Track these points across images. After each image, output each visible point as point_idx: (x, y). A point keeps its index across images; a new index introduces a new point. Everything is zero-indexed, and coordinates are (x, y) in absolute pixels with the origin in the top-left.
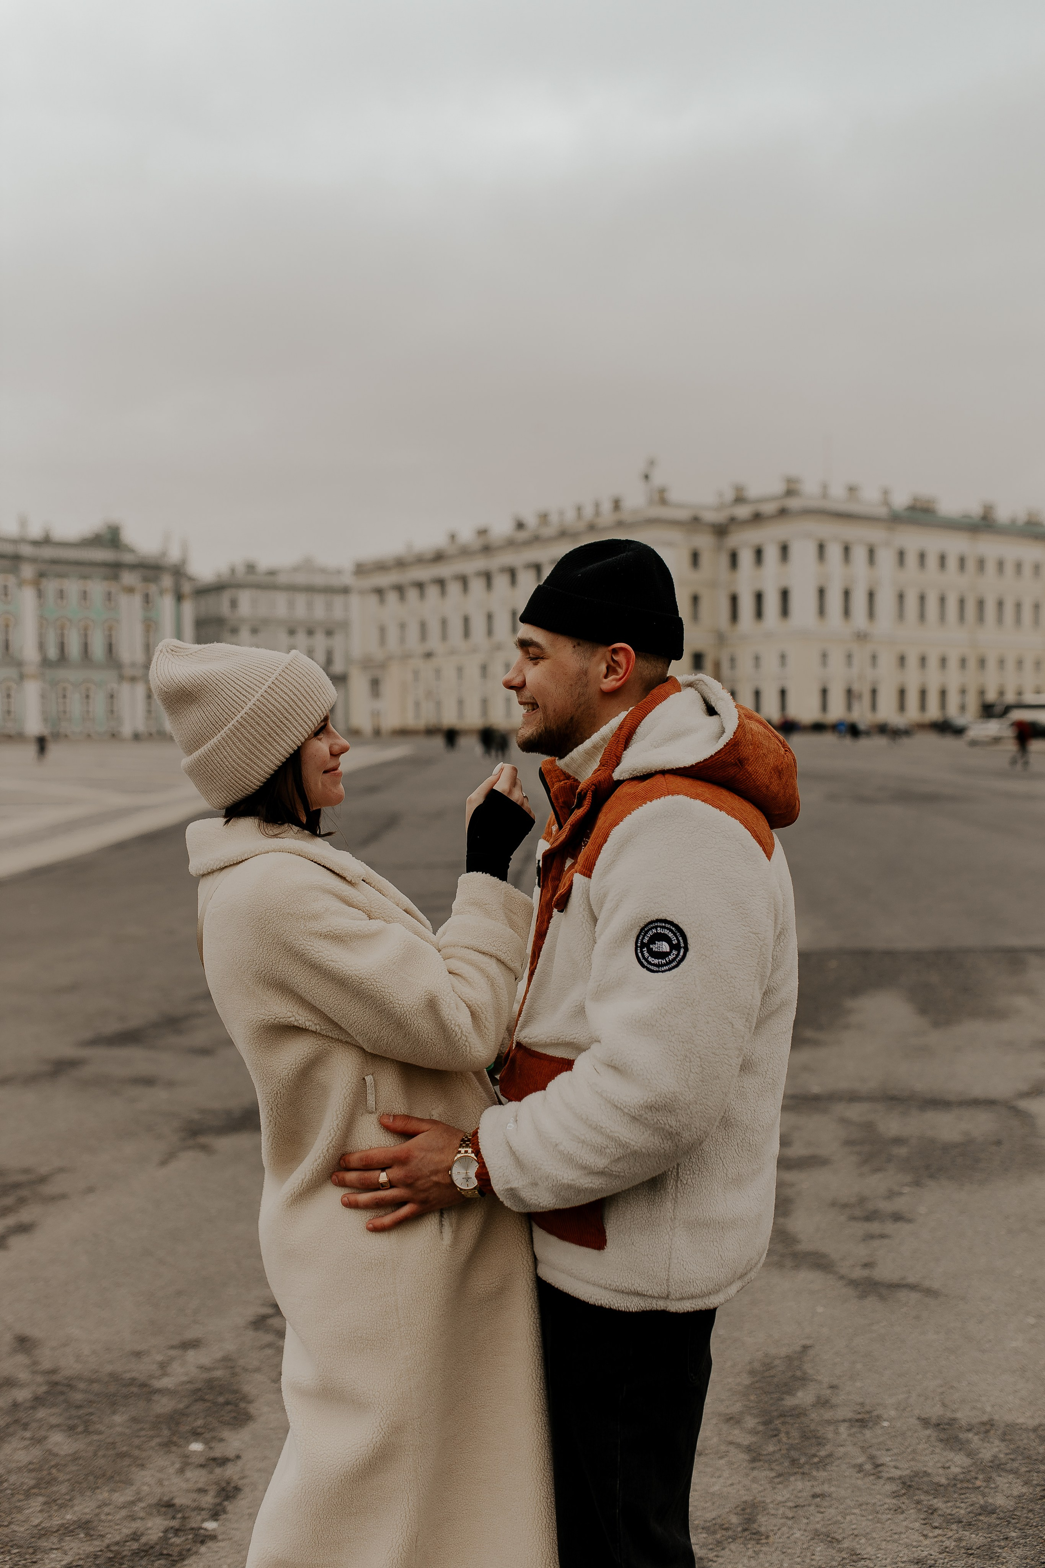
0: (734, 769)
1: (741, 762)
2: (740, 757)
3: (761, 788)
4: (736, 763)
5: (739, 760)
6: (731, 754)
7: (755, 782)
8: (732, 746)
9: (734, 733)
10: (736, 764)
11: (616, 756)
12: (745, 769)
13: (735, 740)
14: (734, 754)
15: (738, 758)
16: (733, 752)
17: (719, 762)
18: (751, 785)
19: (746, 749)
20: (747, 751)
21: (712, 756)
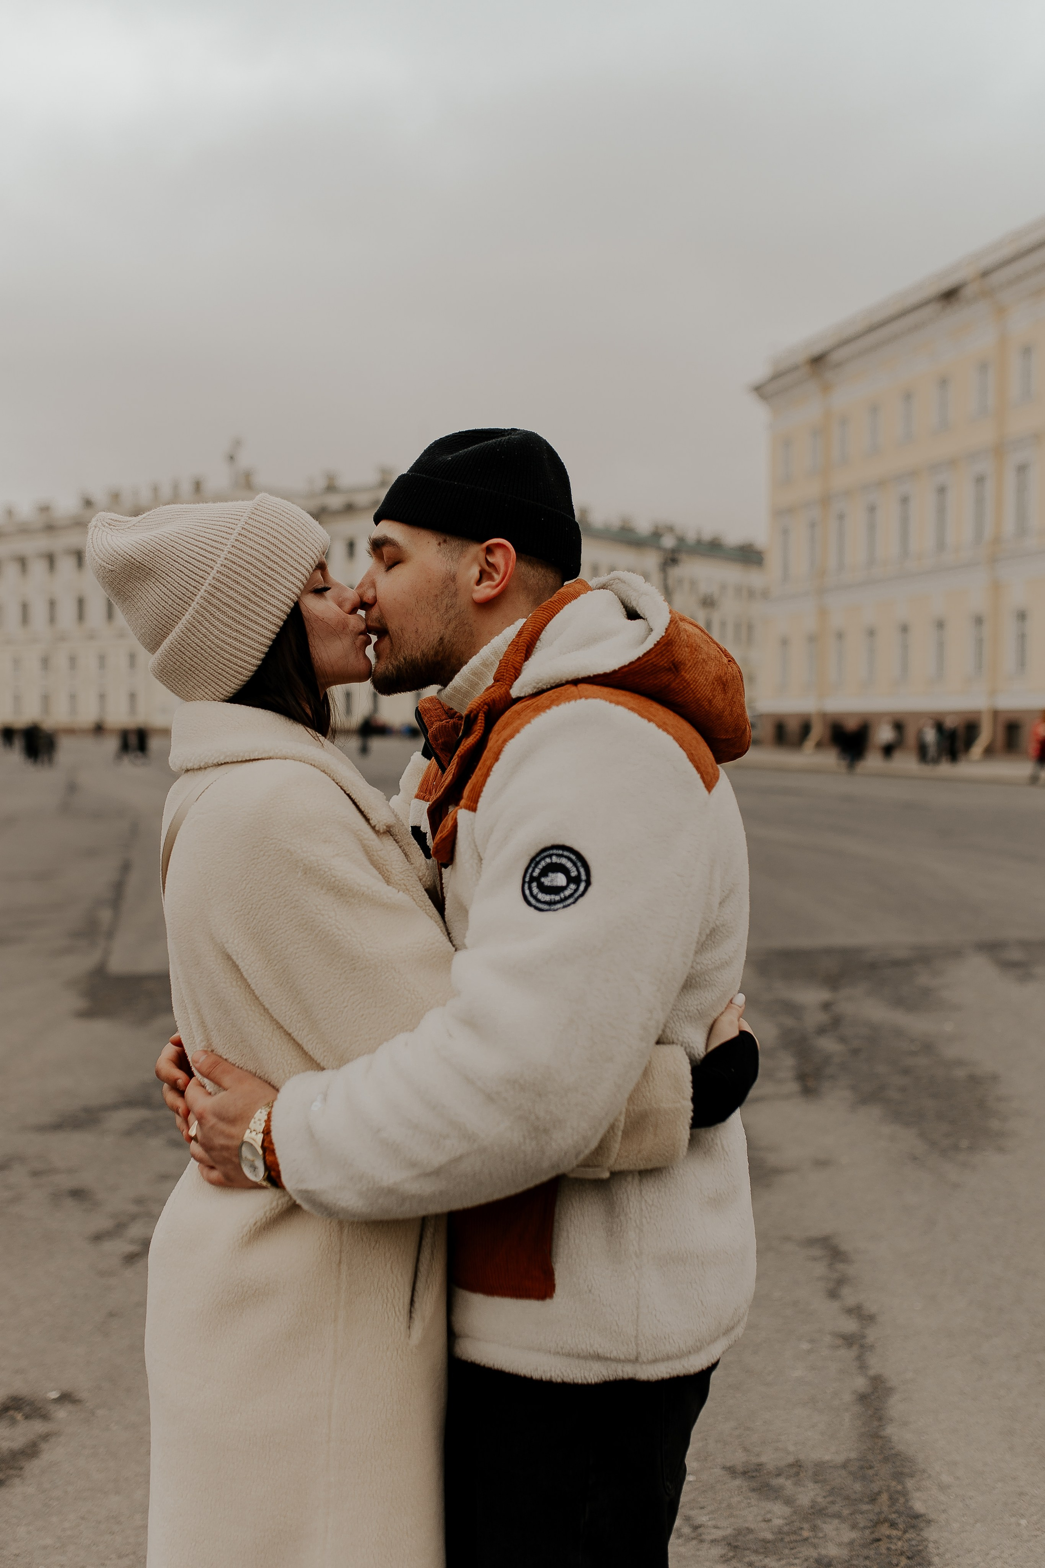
0: (668, 676)
1: (676, 667)
2: (674, 659)
3: (702, 702)
4: (670, 667)
5: (674, 664)
6: (663, 655)
7: (695, 693)
8: (664, 645)
9: (666, 629)
10: (670, 669)
11: (514, 667)
12: (682, 676)
13: (668, 637)
14: (667, 656)
15: (672, 662)
16: (665, 654)
17: (648, 665)
18: (690, 697)
19: (682, 650)
20: (683, 654)
21: (639, 658)
